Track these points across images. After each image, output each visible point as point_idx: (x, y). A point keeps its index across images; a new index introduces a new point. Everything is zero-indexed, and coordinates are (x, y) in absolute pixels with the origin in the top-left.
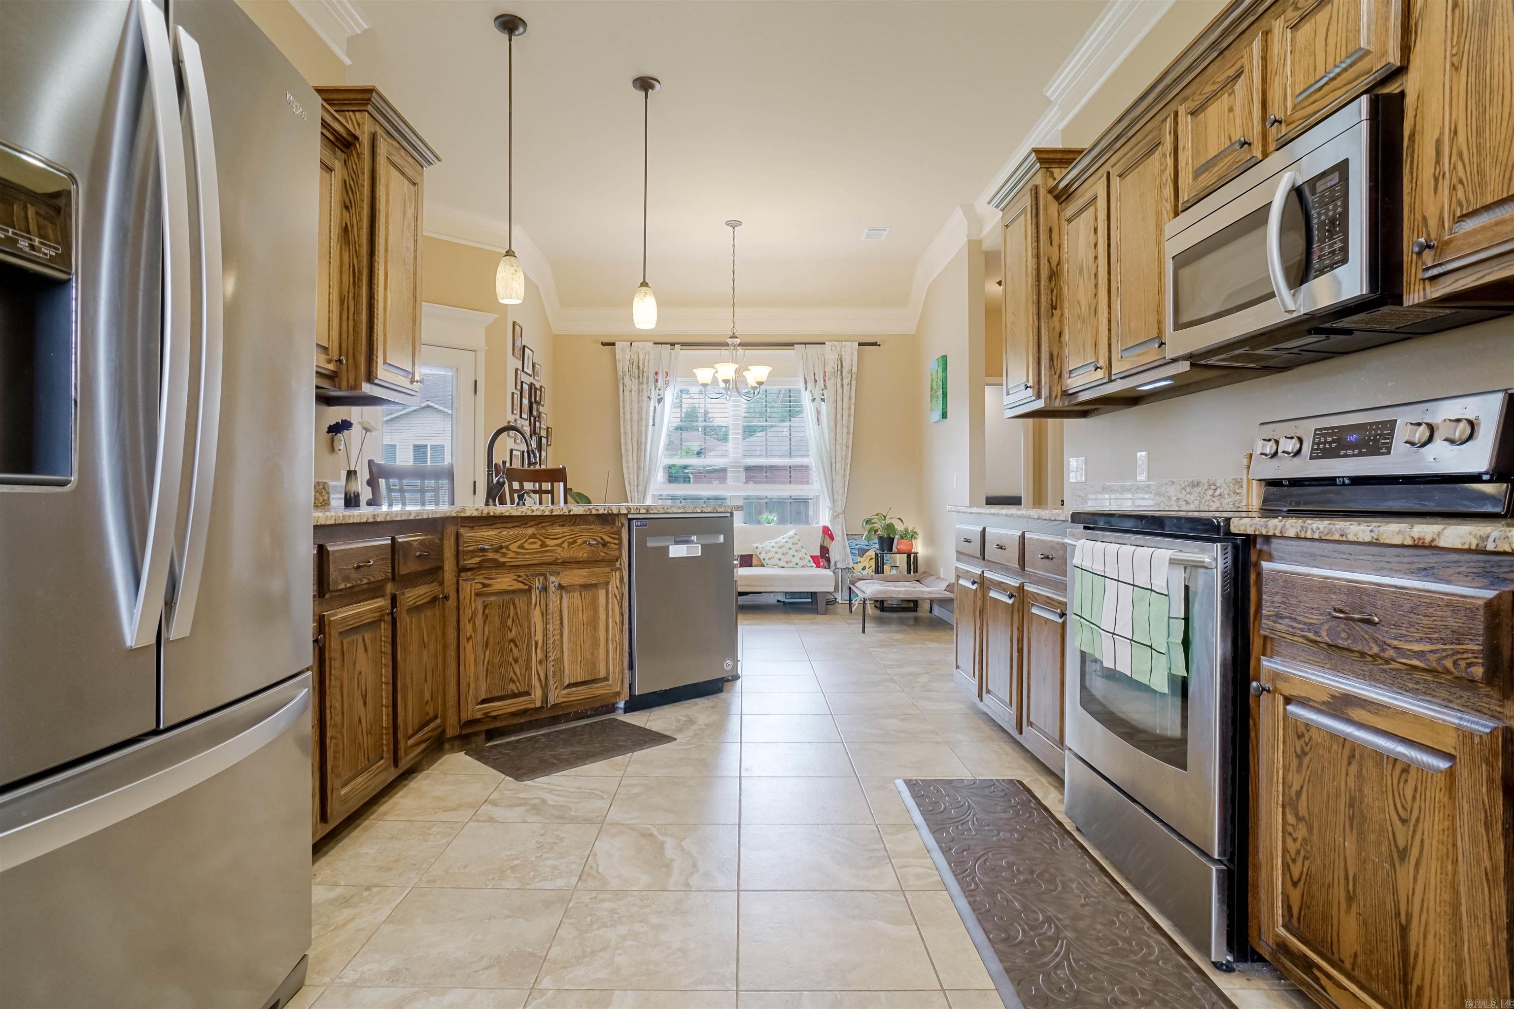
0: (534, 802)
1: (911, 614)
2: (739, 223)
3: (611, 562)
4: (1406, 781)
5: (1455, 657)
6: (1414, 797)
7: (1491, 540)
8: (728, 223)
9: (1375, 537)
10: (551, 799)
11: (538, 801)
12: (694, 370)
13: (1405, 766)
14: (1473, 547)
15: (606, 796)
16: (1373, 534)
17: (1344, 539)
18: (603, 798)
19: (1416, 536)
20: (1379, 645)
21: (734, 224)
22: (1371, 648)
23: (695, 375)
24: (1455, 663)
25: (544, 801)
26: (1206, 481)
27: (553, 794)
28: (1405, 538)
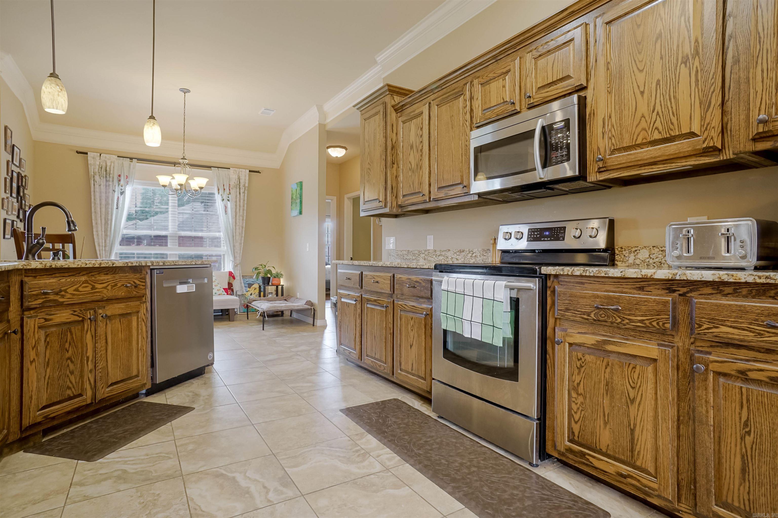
0: (116, 474)
1: (280, 318)
2: (188, 91)
3: (140, 298)
4: (634, 372)
5: (657, 321)
6: (638, 377)
7: (678, 275)
8: (182, 90)
9: (623, 274)
10: (129, 468)
11: (120, 472)
12: (157, 176)
13: (634, 366)
14: (670, 278)
15: (172, 456)
16: (622, 273)
17: (607, 275)
18: (170, 458)
19: (643, 274)
20: (621, 319)
21: (185, 91)
22: (616, 320)
23: (158, 180)
24: (658, 324)
25: (125, 471)
26: (468, 250)
27: (129, 464)
28: (638, 275)
